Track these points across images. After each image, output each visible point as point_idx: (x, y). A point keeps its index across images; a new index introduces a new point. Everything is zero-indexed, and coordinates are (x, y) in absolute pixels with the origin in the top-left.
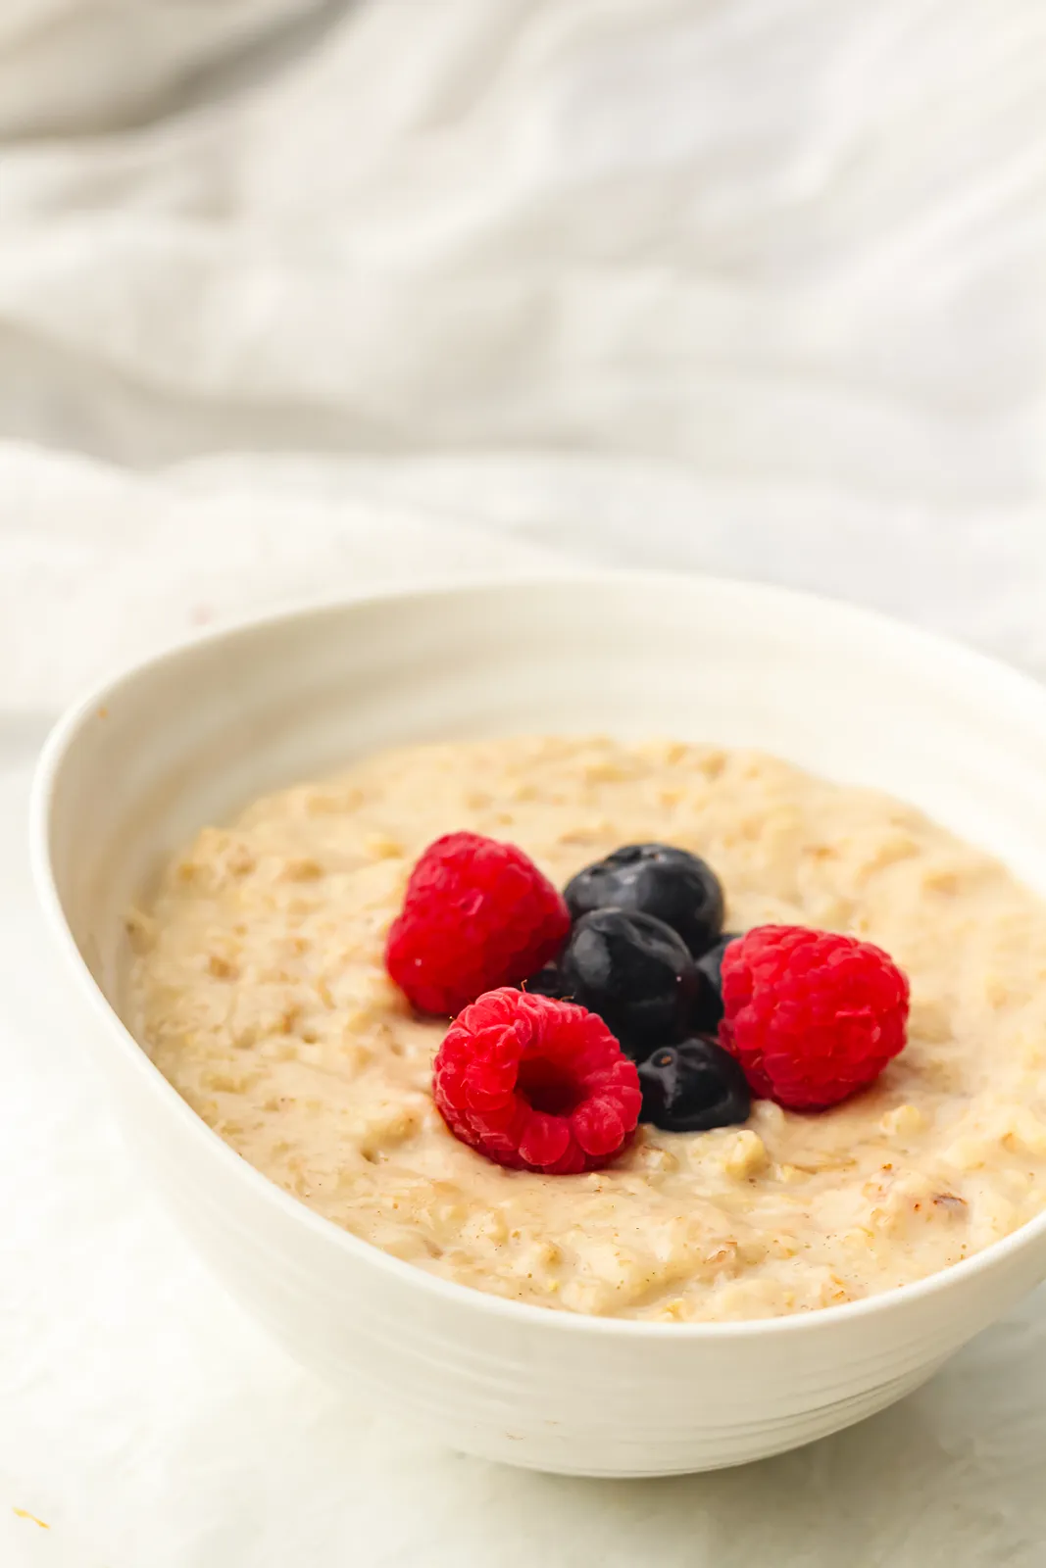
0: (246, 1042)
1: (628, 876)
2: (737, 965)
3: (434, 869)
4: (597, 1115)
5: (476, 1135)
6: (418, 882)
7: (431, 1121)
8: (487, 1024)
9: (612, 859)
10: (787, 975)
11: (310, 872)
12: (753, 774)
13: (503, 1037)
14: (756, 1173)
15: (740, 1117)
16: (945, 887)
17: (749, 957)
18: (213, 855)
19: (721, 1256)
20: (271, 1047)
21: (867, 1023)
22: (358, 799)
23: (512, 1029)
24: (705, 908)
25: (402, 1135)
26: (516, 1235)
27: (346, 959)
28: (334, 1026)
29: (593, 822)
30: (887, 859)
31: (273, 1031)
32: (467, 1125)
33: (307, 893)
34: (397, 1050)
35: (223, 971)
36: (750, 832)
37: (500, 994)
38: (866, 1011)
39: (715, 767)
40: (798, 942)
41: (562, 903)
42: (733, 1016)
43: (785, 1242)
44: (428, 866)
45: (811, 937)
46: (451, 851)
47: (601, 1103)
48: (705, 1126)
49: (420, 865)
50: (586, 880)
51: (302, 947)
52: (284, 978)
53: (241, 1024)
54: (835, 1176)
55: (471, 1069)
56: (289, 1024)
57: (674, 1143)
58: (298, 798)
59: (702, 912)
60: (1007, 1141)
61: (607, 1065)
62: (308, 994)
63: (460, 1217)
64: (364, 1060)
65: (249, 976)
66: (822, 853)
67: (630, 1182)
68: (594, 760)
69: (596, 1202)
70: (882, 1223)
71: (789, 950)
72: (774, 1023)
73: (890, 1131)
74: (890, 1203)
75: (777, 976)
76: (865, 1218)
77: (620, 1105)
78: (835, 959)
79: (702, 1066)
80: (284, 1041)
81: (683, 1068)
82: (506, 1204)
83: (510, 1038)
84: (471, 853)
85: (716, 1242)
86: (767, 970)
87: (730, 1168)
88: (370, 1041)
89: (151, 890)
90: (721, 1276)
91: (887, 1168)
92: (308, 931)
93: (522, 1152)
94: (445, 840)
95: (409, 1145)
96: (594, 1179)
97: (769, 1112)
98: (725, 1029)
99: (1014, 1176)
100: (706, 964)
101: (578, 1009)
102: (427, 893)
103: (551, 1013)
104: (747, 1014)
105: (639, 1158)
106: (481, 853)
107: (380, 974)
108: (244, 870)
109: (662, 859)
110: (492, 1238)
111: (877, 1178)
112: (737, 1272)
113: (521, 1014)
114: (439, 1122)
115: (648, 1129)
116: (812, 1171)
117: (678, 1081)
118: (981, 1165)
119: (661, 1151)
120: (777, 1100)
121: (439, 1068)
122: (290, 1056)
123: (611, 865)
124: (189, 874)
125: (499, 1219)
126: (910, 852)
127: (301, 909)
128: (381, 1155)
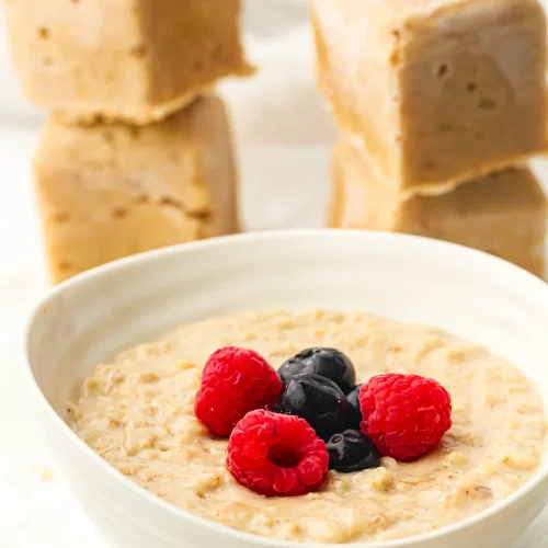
0: (133, 453)
1: (309, 362)
2: (367, 394)
3: (215, 365)
4: (308, 465)
5: (251, 481)
6: (207, 371)
7: (228, 477)
8: (251, 425)
9: (297, 356)
10: (392, 394)
11: (152, 378)
12: (359, 319)
13: (260, 430)
14: (387, 487)
15: (375, 464)
16: (459, 358)
17: (372, 390)
18: (105, 374)
19: (377, 521)
20: (145, 454)
21: (432, 413)
22: (169, 349)
23: (264, 426)
24: (347, 374)
25: (215, 485)
26: (278, 522)
27: (176, 414)
28: (175, 443)
29: (285, 346)
30: (429, 348)
31: (145, 447)
32: (246, 476)
33: (152, 387)
34: (206, 451)
35: (116, 424)
36: (361, 343)
37: (256, 412)
38: (432, 407)
39: (340, 319)
40: (396, 379)
41: (278, 376)
42: (367, 419)
43: (406, 513)
44: (212, 363)
45: (402, 377)
46: (222, 355)
47: (309, 460)
48: (360, 469)
49: (208, 364)
50: (287, 366)
51: (153, 410)
52: (147, 424)
53: (129, 445)
54: (426, 485)
55: (246, 447)
56: (152, 444)
57: (346, 478)
58: (141, 349)
59: (345, 376)
60: (506, 461)
61: (311, 441)
62: (160, 431)
63: (250, 517)
64: (192, 456)
65: (130, 426)
66: (397, 350)
67: (328, 495)
68: (282, 320)
69: (313, 504)
70: (453, 501)
71: (392, 384)
72: (388, 418)
73: (448, 464)
74: (454, 492)
75: (387, 395)
76: (443, 500)
77: (319, 460)
78: (414, 384)
79: (356, 440)
80: (152, 451)
81: (347, 442)
82: (271, 509)
83: (263, 431)
84: (233, 354)
85: (373, 515)
86: (382, 394)
87: (375, 485)
88: (193, 448)
89: (76, 393)
90: (379, 530)
91: (451, 477)
92: (155, 404)
93: (274, 487)
94: (218, 352)
95: (219, 490)
96: (311, 495)
97: (390, 461)
98: (364, 425)
99: (512, 476)
100: (351, 398)
101: (294, 417)
102: (213, 376)
103: (282, 419)
104: (374, 416)
105: (331, 485)
106: (238, 354)
107: (194, 418)
108: (120, 381)
109: (323, 352)
110: (266, 524)
111: (447, 482)
112: (385, 527)
113: (268, 420)
114: (232, 478)
115: (333, 472)
116: (414, 484)
117: (345, 448)
118: (495, 473)
119: (340, 480)
120: (392, 456)
121: (229, 451)
122: (155, 457)
123: (297, 360)
124: (94, 387)
125: (268, 515)
126: (439, 345)
127: (151, 395)
128: (206, 495)
